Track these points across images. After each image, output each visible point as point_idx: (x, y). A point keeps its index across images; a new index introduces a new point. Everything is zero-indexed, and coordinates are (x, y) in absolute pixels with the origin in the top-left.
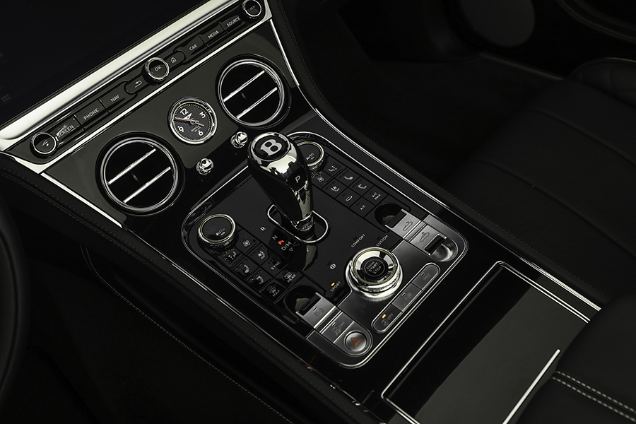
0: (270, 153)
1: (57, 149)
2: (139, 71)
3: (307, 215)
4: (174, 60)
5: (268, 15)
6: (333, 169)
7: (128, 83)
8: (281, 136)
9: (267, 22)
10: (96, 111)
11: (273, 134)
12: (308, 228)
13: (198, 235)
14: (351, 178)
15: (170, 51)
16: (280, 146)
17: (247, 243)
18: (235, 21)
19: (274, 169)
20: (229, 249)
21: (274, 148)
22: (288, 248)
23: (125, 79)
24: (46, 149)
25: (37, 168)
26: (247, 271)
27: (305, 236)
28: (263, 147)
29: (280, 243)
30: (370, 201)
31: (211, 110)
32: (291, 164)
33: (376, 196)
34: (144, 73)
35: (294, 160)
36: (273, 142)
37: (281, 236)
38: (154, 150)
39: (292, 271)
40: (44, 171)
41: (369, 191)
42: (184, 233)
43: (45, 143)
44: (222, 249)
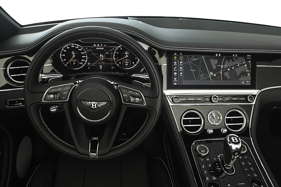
0: (233, 141)
1: (178, 102)
2: (210, 96)
3: (231, 165)
4: (220, 99)
5: (254, 103)
6: (246, 157)
7: (205, 97)
8: (239, 139)
9: (252, 105)
10: (193, 100)
11: (237, 136)
12: (228, 168)
13: (197, 147)
14: (250, 164)
15: (221, 96)
16: (237, 141)
17: (208, 159)
18: (243, 99)
19: (231, 146)
20: (202, 157)
21: (235, 141)
22: (219, 170)
23: (205, 96)
24: (176, 100)
25: (170, 104)
26: (203, 167)
27: (226, 170)
28: (232, 138)
29: (217, 166)
30: (252, 175)
31: (221, 118)
32: (237, 148)
33: (255, 175)
34: (211, 98)
35: (239, 148)
36: (236, 139)
37: (219, 165)
38: (200, 118)
39: (216, 177)
40: (171, 106)
41: (254, 172)
42: (194, 144)
43: (177, 99)
44: (200, 156)
